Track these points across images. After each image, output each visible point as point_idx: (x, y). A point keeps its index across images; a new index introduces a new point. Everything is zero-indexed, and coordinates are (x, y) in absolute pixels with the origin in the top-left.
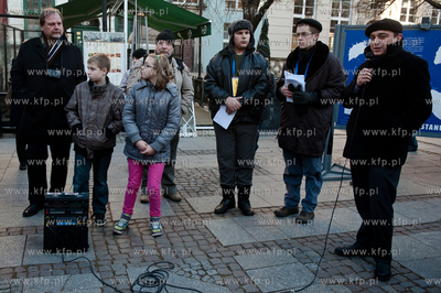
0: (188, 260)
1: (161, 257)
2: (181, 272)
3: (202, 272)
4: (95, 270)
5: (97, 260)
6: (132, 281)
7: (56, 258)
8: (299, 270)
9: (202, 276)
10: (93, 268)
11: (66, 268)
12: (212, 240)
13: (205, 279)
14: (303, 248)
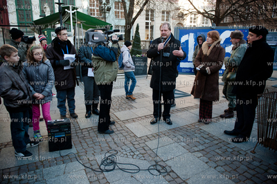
0: (124, 147)
1: (110, 147)
2: (122, 155)
3: (132, 154)
4: (78, 159)
5: (78, 153)
6: (100, 163)
7: (56, 154)
8: (177, 147)
9: (133, 156)
10: (77, 157)
11: (64, 160)
12: (132, 135)
13: (134, 157)
14: (175, 135)
